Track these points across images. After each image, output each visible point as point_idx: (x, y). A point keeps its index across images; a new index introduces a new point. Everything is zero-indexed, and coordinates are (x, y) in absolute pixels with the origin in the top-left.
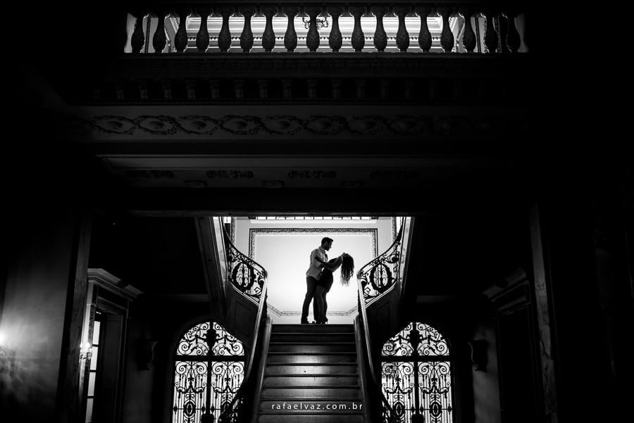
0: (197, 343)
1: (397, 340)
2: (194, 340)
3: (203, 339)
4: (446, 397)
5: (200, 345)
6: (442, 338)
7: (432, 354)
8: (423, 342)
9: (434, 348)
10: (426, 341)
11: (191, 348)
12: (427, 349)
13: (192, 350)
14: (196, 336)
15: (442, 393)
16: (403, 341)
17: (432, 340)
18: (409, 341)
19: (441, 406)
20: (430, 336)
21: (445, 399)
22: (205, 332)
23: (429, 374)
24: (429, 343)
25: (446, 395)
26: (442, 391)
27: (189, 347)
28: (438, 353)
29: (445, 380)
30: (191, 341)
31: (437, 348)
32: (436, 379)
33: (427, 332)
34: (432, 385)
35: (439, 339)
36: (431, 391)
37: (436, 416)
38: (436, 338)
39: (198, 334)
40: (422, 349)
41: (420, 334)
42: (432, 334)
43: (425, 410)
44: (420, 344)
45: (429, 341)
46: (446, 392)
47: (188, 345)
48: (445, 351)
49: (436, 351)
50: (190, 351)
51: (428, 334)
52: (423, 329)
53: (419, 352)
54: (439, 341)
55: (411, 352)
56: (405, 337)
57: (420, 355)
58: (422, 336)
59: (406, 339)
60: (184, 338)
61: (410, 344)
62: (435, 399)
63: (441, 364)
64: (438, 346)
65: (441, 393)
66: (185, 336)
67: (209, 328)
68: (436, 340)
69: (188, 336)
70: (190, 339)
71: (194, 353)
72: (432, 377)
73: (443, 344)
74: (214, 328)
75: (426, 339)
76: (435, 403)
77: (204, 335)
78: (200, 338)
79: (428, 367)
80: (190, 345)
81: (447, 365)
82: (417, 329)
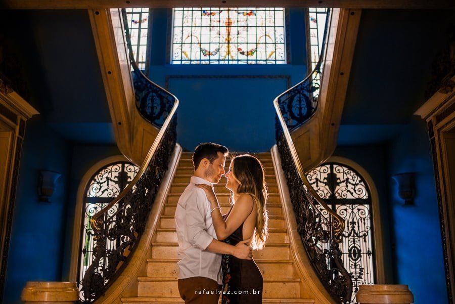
0: (108, 185)
1: (314, 183)
2: (105, 182)
3: (114, 181)
4: (365, 241)
5: (111, 188)
6: (360, 182)
7: (349, 197)
8: (341, 185)
9: (352, 191)
10: (344, 184)
11: (102, 189)
12: (345, 192)
13: (103, 192)
14: (108, 178)
15: (362, 236)
16: (319, 184)
17: (350, 183)
18: (326, 184)
19: (360, 250)
20: (347, 179)
21: (364, 243)
22: (117, 174)
23: (347, 217)
24: (347, 186)
25: (365, 238)
26: (361, 234)
27: (100, 189)
28: (356, 196)
29: (364, 223)
30: (102, 183)
31: (355, 191)
32: (355, 223)
33: (345, 175)
34: (350, 229)
35: (358, 182)
36: (349, 235)
37: (355, 260)
38: (354, 180)
39: (109, 176)
40: (340, 192)
41: (337, 177)
42: (350, 177)
43: (343, 253)
44: (338, 187)
45: (346, 183)
46: (365, 235)
47: (99, 187)
48: (364, 195)
49: (354, 194)
50: (100, 193)
51: (345, 177)
52: (341, 173)
53: (337, 195)
54: (357, 184)
55: (329, 195)
56: (322, 180)
57: (338, 198)
58: (339, 179)
59: (323, 182)
60: (95, 180)
61: (327, 187)
62: (354, 243)
63: (360, 207)
64: (356, 189)
65: (360, 237)
66: (96, 178)
67: (120, 171)
68: (354, 183)
69: (100, 178)
70: (101, 181)
71: (105, 195)
72: (351, 220)
73: (361, 187)
74: (125, 170)
75: (343, 182)
76: (355, 247)
77: (116, 177)
78: (111, 180)
79: (346, 210)
80: (101, 187)
81: (366, 208)
82: (334, 172)
